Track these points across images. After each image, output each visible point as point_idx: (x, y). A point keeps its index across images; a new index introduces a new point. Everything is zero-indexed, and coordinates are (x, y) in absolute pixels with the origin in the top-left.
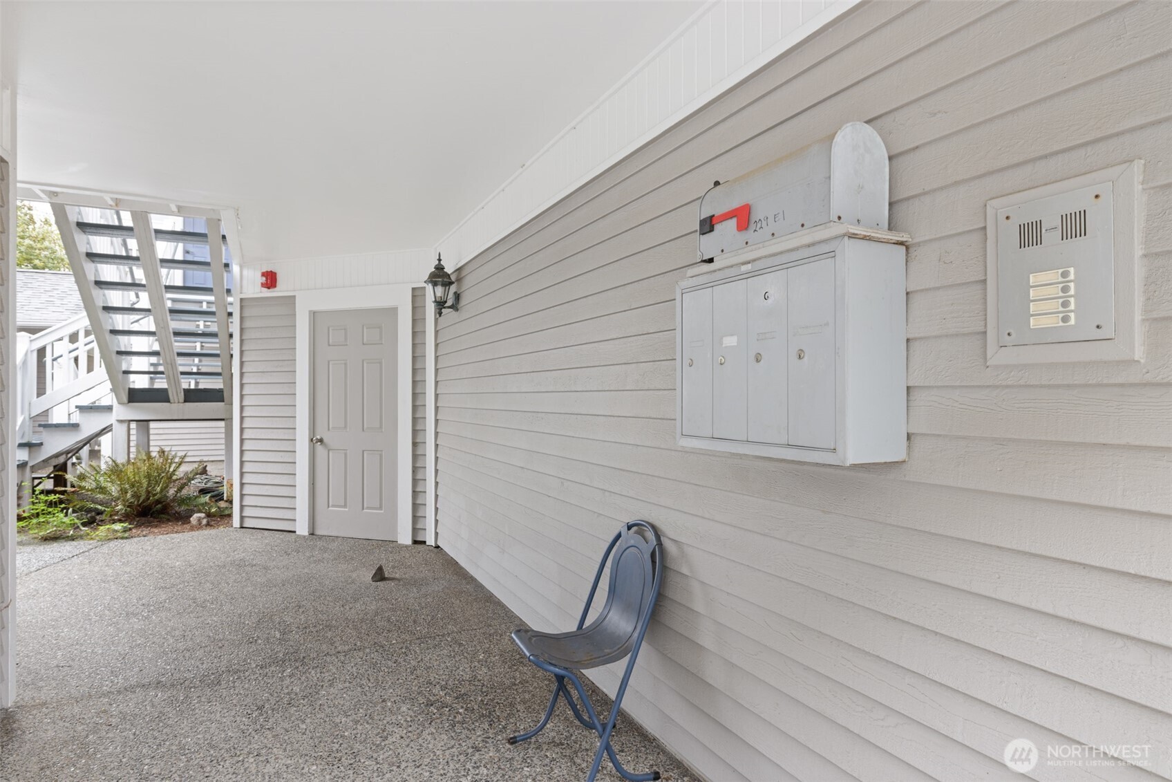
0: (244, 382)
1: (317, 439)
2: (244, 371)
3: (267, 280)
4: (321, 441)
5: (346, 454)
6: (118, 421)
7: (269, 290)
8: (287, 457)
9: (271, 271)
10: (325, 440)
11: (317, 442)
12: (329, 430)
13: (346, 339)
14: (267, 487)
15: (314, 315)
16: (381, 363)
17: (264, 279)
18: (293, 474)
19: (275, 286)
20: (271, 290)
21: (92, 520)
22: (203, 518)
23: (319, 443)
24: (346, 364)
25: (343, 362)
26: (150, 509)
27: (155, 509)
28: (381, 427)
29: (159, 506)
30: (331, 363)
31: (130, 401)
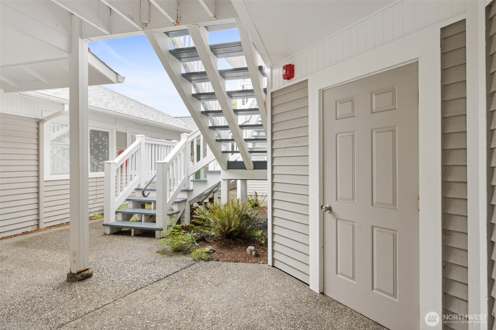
0: (274, 156)
1: (326, 207)
2: (274, 147)
3: (286, 72)
4: (330, 209)
5: (353, 227)
6: (223, 179)
7: (289, 81)
8: (302, 219)
9: (290, 64)
10: (334, 209)
11: (326, 211)
12: (337, 200)
13: (353, 111)
14: (289, 240)
15: (322, 92)
16: (393, 131)
17: (285, 71)
18: (307, 235)
19: (293, 76)
20: (290, 80)
21: (203, 239)
22: (253, 251)
23: (328, 211)
24: (353, 136)
25: (351, 134)
26: (232, 234)
27: (234, 235)
28: (394, 203)
29: (236, 233)
30: (339, 136)
31: (228, 169)
